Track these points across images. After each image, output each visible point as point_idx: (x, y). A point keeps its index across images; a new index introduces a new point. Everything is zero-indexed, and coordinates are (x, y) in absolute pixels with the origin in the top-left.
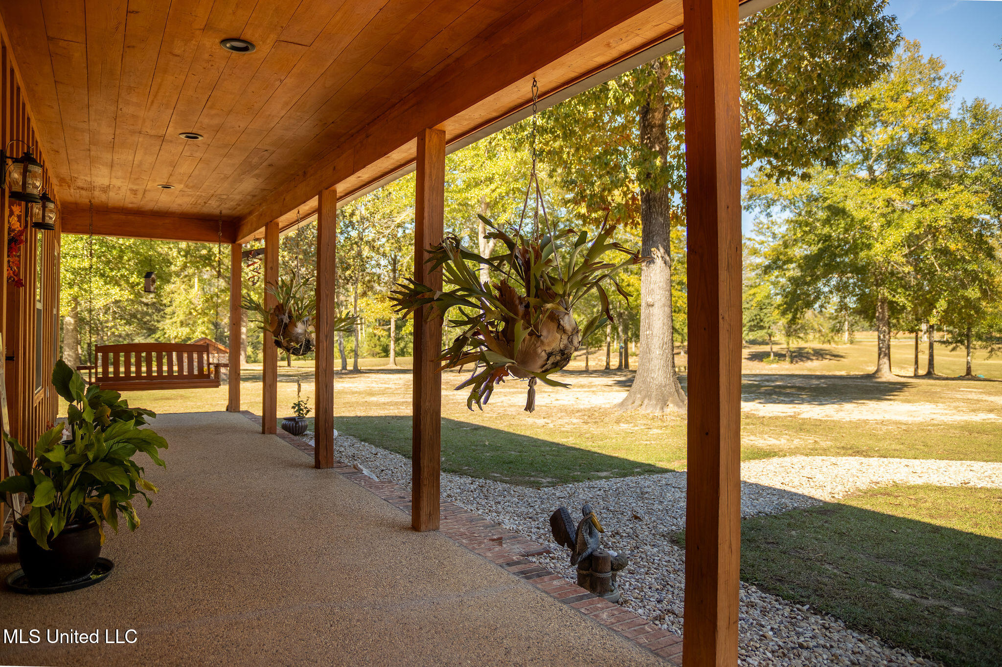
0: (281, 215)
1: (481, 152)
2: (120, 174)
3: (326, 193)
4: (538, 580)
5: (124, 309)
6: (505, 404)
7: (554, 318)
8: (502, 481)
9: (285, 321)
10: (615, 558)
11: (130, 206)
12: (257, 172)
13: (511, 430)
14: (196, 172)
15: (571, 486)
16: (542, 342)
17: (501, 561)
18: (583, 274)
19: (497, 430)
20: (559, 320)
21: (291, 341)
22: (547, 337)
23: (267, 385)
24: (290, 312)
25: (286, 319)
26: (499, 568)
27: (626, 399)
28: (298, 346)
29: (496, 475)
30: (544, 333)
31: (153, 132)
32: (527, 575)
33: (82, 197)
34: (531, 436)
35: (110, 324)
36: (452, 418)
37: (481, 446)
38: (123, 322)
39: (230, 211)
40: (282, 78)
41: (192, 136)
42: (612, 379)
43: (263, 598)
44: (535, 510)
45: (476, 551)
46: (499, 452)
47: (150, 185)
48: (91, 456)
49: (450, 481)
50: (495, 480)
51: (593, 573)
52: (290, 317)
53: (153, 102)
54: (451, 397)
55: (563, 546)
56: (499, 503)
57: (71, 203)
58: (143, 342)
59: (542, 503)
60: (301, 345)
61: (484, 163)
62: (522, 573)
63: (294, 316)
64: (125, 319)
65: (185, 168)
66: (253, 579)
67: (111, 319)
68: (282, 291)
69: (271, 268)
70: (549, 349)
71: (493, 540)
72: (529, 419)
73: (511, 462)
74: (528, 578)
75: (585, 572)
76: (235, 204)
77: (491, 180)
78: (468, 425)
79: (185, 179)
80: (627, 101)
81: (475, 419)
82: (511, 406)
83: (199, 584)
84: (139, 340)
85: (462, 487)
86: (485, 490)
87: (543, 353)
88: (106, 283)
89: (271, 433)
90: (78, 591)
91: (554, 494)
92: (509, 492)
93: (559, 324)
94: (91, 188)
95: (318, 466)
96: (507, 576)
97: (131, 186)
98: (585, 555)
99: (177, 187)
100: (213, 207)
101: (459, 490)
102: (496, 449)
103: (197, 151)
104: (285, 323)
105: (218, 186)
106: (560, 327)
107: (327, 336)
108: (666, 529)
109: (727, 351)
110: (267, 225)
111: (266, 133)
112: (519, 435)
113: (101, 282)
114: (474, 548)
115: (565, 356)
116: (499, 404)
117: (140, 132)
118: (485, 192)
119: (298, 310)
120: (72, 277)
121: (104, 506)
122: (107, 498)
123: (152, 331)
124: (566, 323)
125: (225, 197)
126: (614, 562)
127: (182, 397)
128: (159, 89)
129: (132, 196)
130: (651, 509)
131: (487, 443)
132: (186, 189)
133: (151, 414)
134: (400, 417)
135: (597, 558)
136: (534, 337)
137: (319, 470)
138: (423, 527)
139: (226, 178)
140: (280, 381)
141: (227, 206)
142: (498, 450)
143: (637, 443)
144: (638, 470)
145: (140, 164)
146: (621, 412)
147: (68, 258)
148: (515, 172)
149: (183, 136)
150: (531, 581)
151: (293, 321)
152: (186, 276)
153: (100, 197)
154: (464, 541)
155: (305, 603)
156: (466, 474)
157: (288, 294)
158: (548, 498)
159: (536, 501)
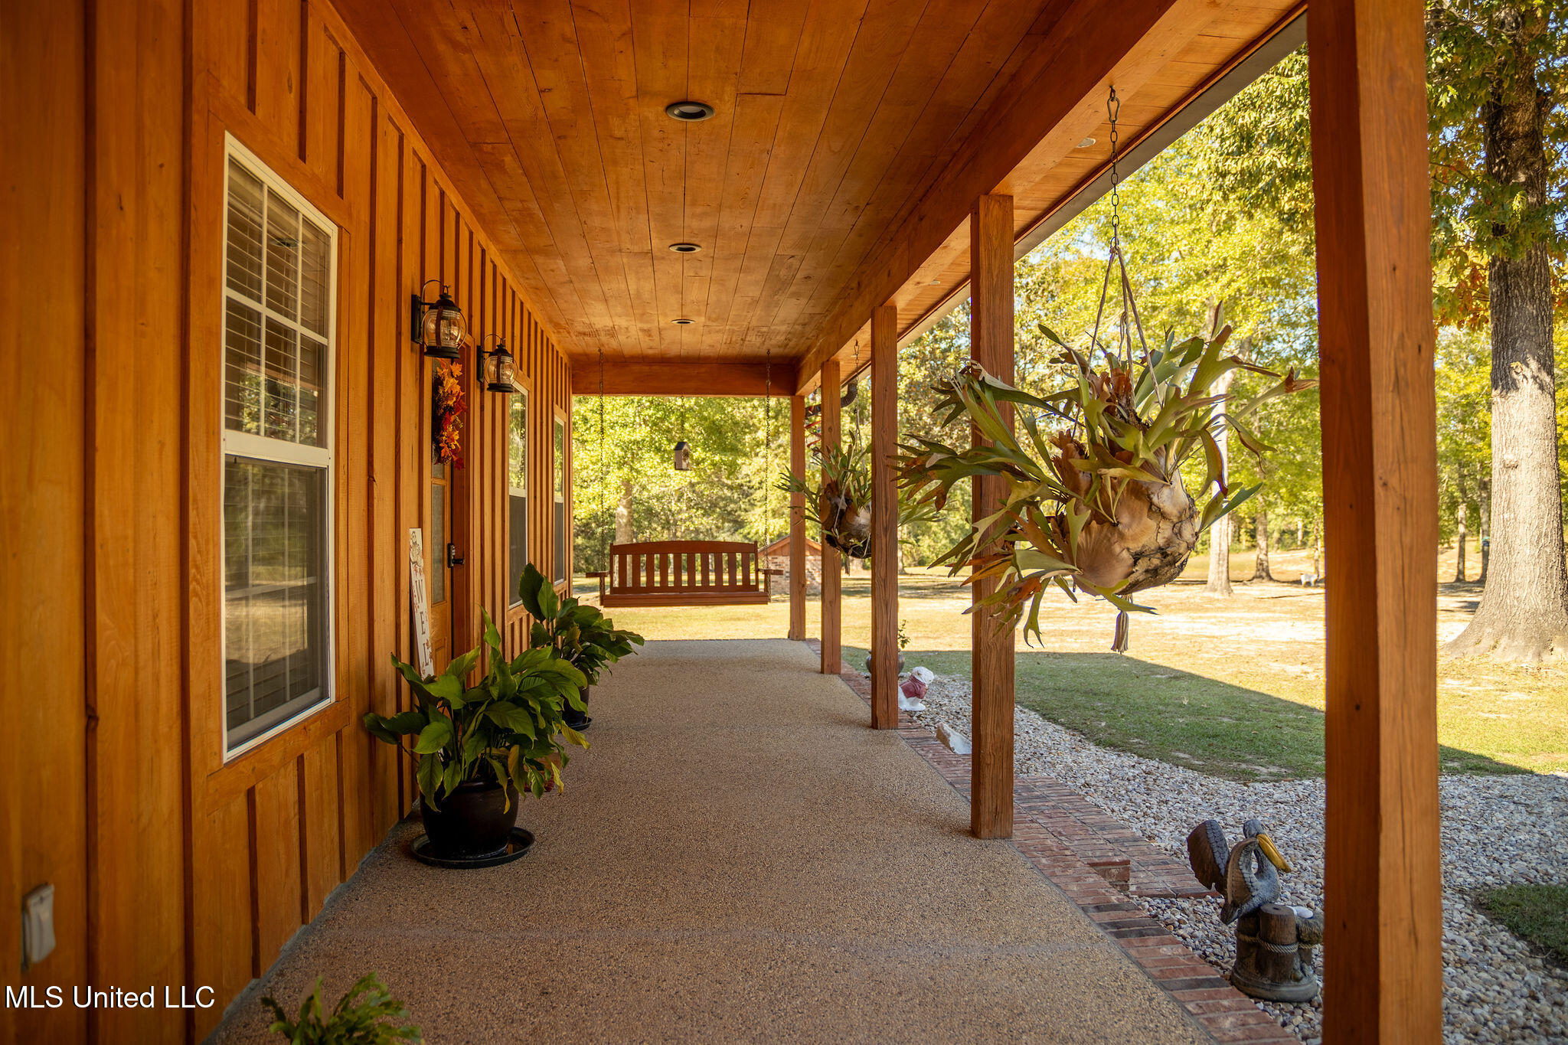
0: (839, 349)
1: (1204, 225)
2: (619, 309)
3: (880, 312)
4: (1135, 940)
5: (700, 495)
6: (1243, 639)
7: (1139, 492)
8: (1189, 767)
9: (840, 507)
10: (1306, 921)
11: (650, 352)
12: (793, 289)
13: (1235, 683)
14: (713, 298)
15: (1307, 782)
16: (1122, 536)
17: (1089, 900)
18: (1177, 414)
19: (1212, 681)
20: (1149, 496)
21: (850, 536)
22: (1129, 526)
23: (827, 602)
24: (848, 491)
25: (842, 504)
26: (1080, 913)
27: (1464, 636)
28: (860, 544)
29: (1181, 755)
30: (1125, 519)
31: (636, 249)
32: (1119, 930)
33: (588, 345)
34: (1269, 693)
35: (684, 516)
36: (1144, 659)
37: (1175, 705)
38: (700, 512)
39: (781, 350)
40: (769, 147)
41: (687, 248)
42: (1459, 599)
43: (698, 913)
44: (1224, 819)
45: (1055, 880)
46: (1202, 718)
47: (663, 322)
48: (495, 693)
49: (1099, 761)
50: (1176, 763)
51: (1262, 942)
52: (848, 500)
53: (618, 207)
54: (1155, 625)
55: (1209, 887)
56: (1166, 802)
57: (580, 355)
58: (729, 539)
59: (1242, 808)
60: (865, 543)
61: (1209, 242)
62: (1114, 925)
63: (855, 500)
64: (702, 508)
65: (695, 293)
66: (700, 883)
67: (685, 508)
68: (837, 462)
69: (830, 429)
70: (1135, 547)
71: (1093, 865)
72: (1275, 664)
73: (1215, 736)
74: (1119, 935)
75: (1248, 939)
76: (783, 338)
77: (1222, 267)
78: (1166, 669)
79: (703, 308)
80: (1444, 100)
81: (1181, 661)
82: (1252, 641)
83: (628, 881)
84: (723, 537)
85: (1113, 772)
86: (1150, 780)
87: (1125, 554)
88: (663, 461)
89: (832, 672)
90: (482, 870)
91: (1270, 795)
92: (1191, 786)
93: (1151, 504)
94: (594, 333)
95: (874, 725)
96: (1089, 927)
97: (640, 325)
98: (1246, 908)
99: (697, 321)
100: (754, 345)
101: (1107, 777)
102: (1199, 712)
103: (701, 268)
104: (842, 510)
105: (751, 314)
106: (1153, 507)
107: (886, 529)
108: (1471, 880)
109: (1398, 549)
110: (823, 367)
111: (781, 231)
112: (1247, 691)
113: (657, 459)
114: (1053, 874)
115: (1169, 558)
116: (1232, 638)
117: (620, 251)
118: (1215, 291)
119: (859, 490)
120: (622, 453)
121: (510, 760)
122: (515, 749)
123: (739, 524)
124: (1164, 499)
125: (765, 329)
126: (1303, 926)
127: (758, 617)
128: (618, 188)
129: (647, 339)
130: (1452, 839)
131: (1185, 702)
132: (709, 323)
133: (639, 640)
134: (1060, 654)
135: (1268, 917)
136: (1106, 525)
137: (875, 732)
138: (984, 832)
139: (755, 302)
140: (902, 596)
141: (773, 342)
142: (1201, 714)
143: (1470, 715)
144: (1456, 764)
145: (638, 295)
146: (1450, 658)
147: (617, 428)
148: (1263, 253)
149: (674, 249)
150: (1122, 941)
151: (851, 508)
152: (780, 446)
153: (612, 345)
154: (1044, 861)
155: (751, 929)
156: (1131, 751)
157: (845, 466)
158: (1256, 802)
159: (1231, 805)
